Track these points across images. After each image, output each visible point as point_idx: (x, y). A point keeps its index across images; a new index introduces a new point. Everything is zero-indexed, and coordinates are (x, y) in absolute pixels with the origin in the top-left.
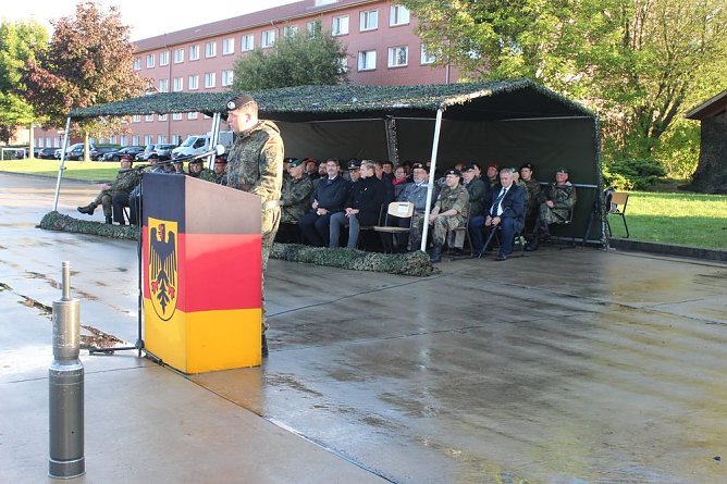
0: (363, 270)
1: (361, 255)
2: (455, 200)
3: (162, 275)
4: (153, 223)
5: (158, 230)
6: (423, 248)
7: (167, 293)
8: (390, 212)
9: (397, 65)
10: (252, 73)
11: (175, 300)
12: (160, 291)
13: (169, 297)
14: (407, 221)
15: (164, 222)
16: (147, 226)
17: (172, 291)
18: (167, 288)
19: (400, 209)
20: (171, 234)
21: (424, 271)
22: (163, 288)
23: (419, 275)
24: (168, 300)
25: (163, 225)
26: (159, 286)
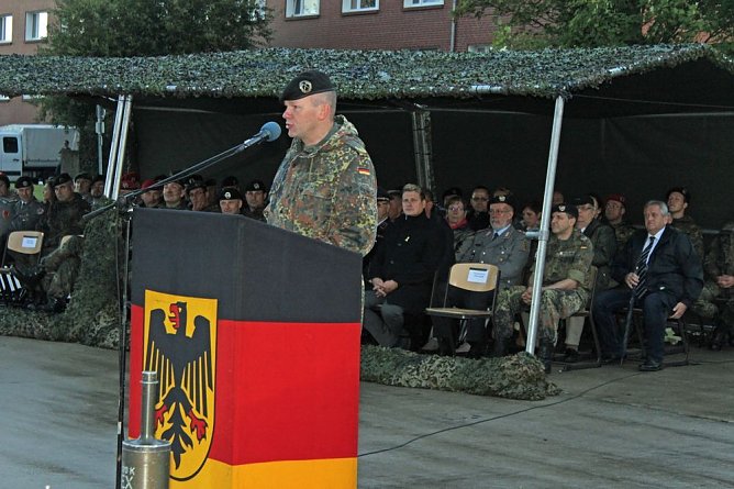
0: (419, 387)
1: (412, 360)
2: (572, 260)
3: (176, 396)
4: (155, 300)
5: (168, 313)
6: (530, 349)
7: (187, 430)
8: (453, 282)
9: (359, 9)
10: (91, 17)
11: (206, 443)
12: (168, 426)
13: (193, 437)
14: (487, 299)
15: (182, 299)
16: (143, 305)
17: (199, 426)
18: (187, 420)
19: (470, 276)
20: (201, 322)
21: (533, 390)
22: (176, 419)
23: (527, 397)
24: (188, 441)
25: (184, 305)
26: (167, 416)
